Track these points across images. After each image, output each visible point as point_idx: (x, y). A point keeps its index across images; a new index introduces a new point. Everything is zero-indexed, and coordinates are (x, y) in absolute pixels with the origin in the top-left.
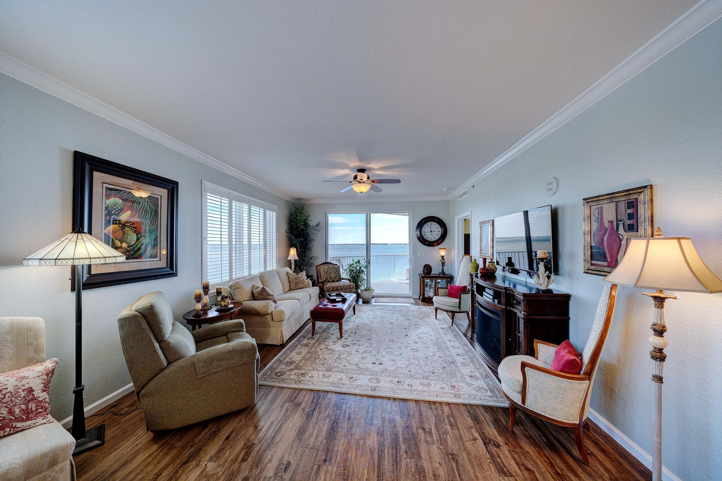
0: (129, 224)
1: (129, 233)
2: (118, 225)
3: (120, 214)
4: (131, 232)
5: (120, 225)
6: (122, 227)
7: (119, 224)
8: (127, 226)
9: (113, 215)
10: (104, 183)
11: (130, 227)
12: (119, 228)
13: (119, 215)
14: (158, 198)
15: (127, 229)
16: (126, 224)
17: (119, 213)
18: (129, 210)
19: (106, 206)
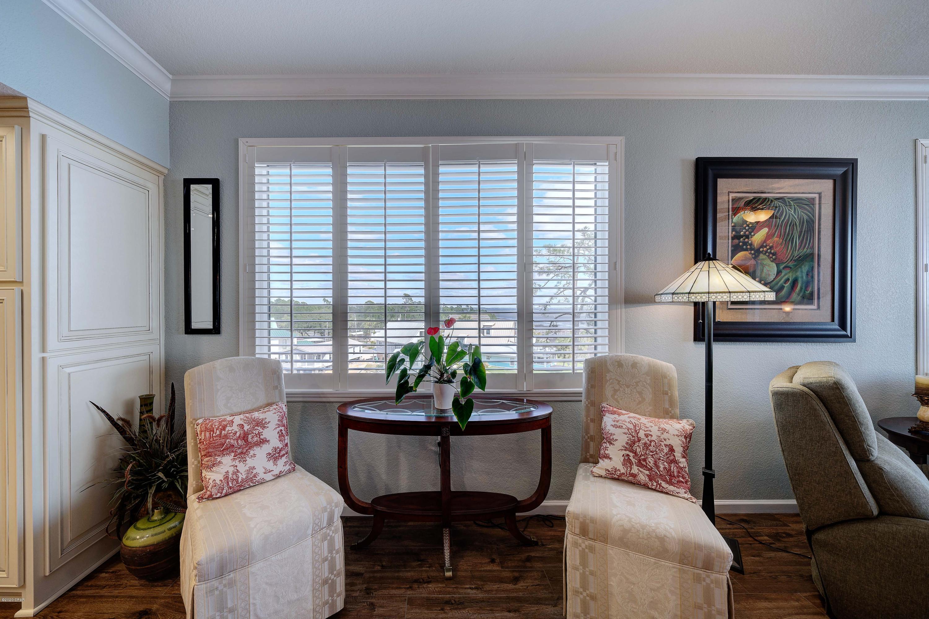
0: (765, 249)
1: (765, 263)
2: (750, 252)
3: (752, 234)
4: (767, 262)
5: (753, 252)
6: (754, 254)
7: (751, 249)
8: (762, 252)
9: (742, 236)
10: (731, 192)
11: (767, 254)
12: (750, 255)
13: (750, 236)
14: (813, 199)
15: (762, 256)
16: (761, 249)
17: (750, 233)
18: (765, 227)
19: (733, 224)
